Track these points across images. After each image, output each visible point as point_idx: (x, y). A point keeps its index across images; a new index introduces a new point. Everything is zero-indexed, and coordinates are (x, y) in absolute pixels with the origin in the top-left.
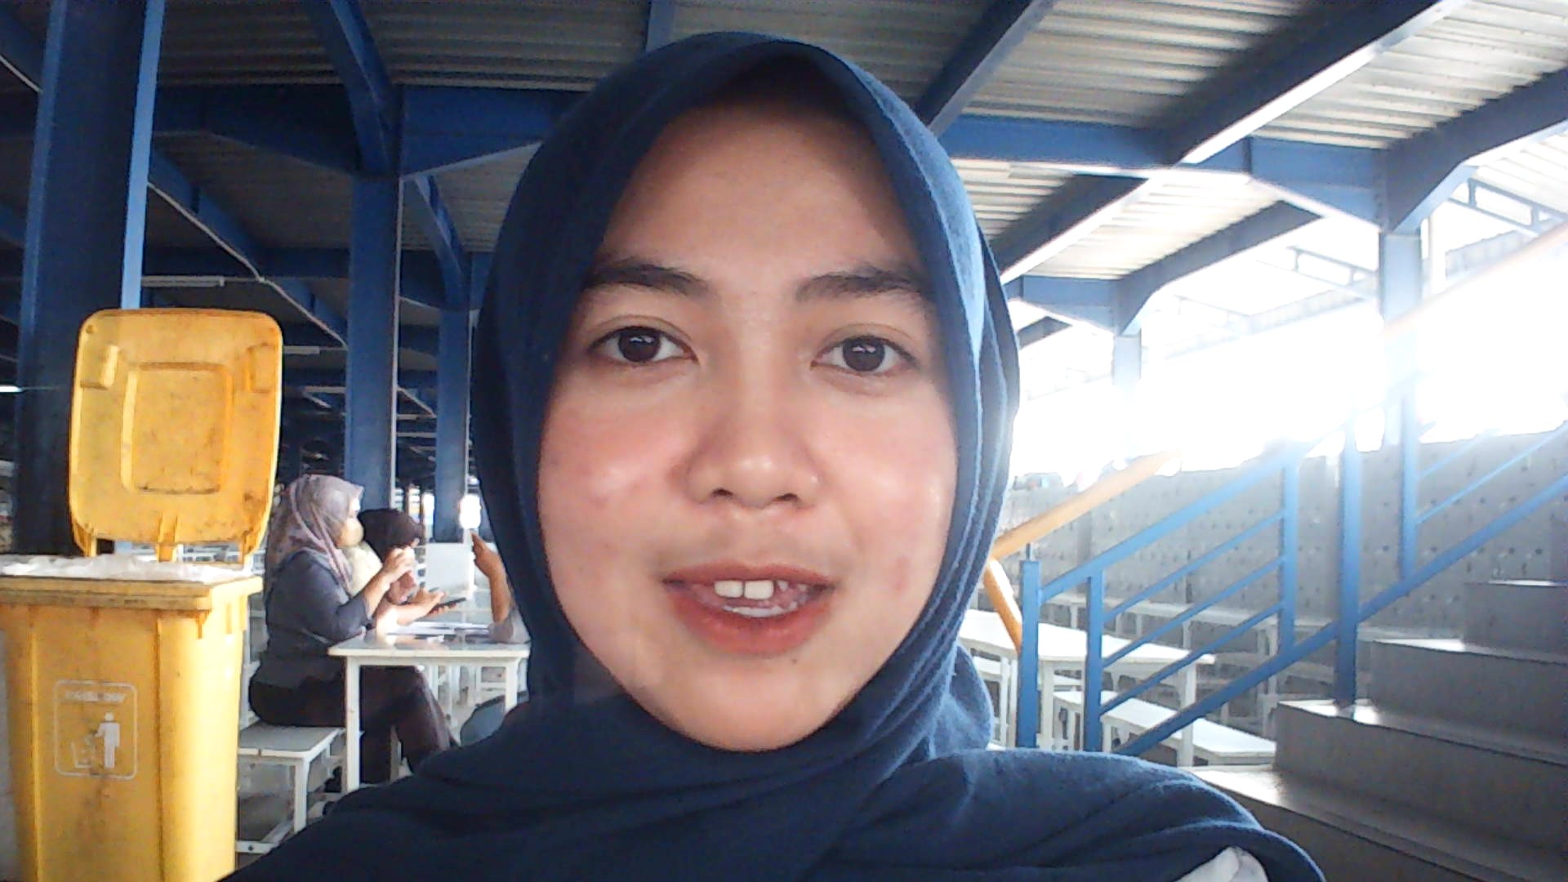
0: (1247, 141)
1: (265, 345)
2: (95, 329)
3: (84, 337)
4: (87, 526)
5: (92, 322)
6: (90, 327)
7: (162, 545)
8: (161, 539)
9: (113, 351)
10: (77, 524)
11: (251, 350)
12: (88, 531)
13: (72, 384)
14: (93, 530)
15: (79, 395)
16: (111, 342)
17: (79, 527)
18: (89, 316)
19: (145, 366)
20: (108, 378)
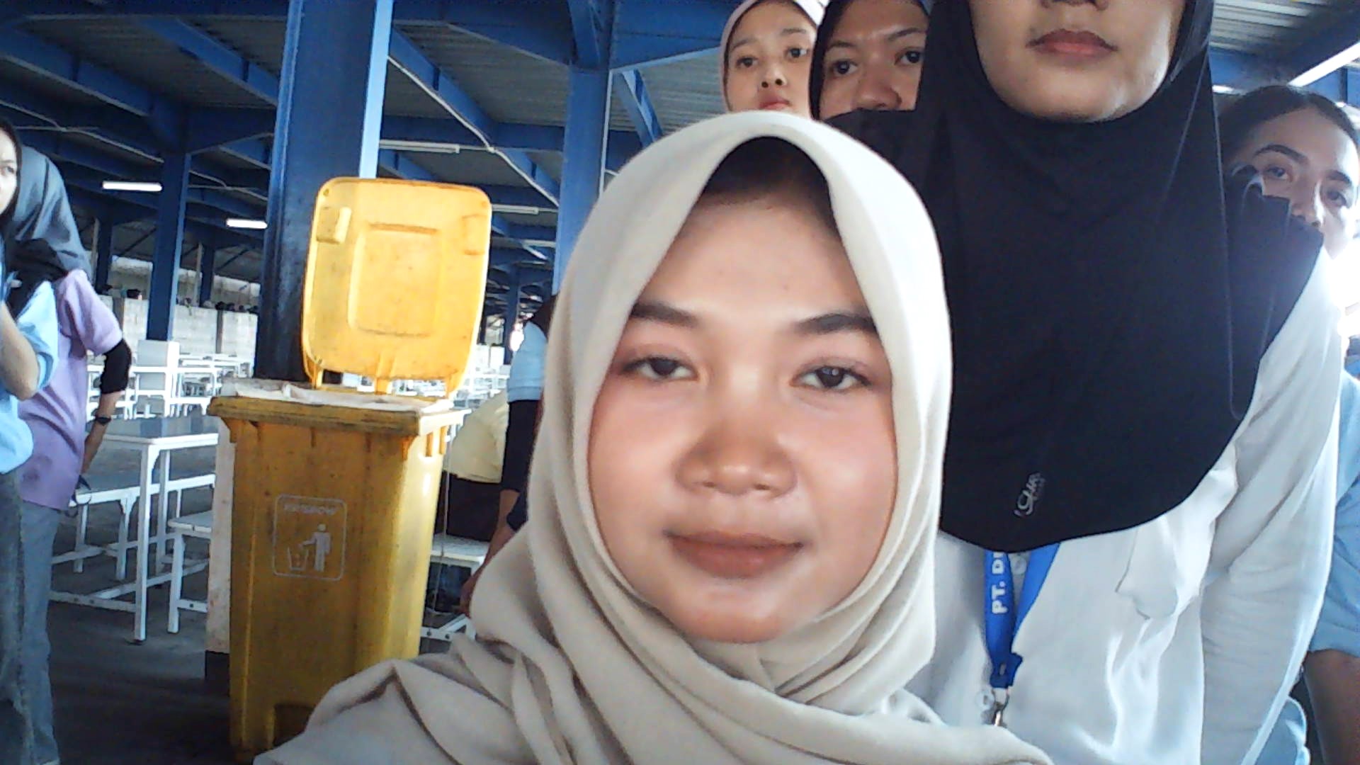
0: (1343, 71)
1: (475, 215)
2: (330, 192)
3: (321, 200)
4: (315, 359)
5: (327, 186)
6: (327, 191)
7: (378, 379)
8: (379, 374)
9: (346, 213)
10: (307, 354)
11: (464, 218)
12: (316, 362)
13: (308, 236)
14: (320, 361)
15: (314, 246)
16: (346, 206)
17: (309, 361)
18: (328, 180)
19: (374, 226)
20: (340, 235)
